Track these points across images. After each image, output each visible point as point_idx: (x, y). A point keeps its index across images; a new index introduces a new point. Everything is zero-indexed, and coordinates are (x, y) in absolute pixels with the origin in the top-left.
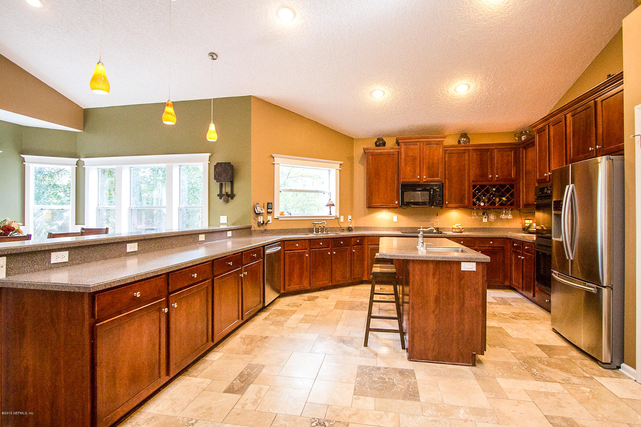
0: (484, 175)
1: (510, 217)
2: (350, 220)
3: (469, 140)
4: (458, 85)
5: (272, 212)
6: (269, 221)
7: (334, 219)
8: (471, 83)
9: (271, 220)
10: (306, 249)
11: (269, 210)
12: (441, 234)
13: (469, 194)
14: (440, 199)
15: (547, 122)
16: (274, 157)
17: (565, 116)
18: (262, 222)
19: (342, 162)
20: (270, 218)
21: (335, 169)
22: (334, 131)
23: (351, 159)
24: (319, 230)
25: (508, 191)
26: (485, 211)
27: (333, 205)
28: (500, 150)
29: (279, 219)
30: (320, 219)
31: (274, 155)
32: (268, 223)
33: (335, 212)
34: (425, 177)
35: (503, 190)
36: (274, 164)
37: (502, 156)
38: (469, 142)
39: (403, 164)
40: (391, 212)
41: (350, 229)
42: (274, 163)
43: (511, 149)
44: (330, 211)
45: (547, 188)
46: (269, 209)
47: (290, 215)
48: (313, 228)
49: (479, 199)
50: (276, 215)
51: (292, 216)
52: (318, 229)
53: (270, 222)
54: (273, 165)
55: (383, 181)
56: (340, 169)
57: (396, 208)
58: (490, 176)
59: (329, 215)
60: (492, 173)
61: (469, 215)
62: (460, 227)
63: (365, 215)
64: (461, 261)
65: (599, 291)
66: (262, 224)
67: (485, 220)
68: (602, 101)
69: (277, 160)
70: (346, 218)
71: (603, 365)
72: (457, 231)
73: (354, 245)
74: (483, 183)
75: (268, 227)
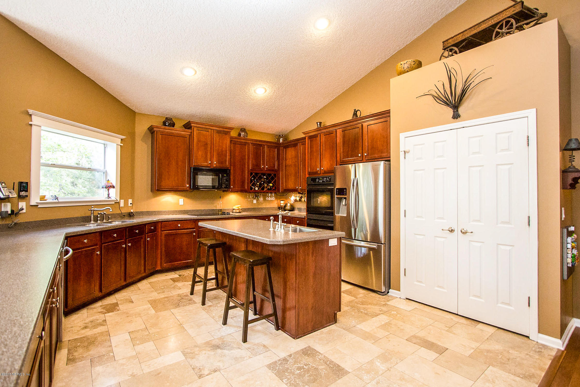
0: (258, 165)
1: (273, 199)
2: (131, 204)
3: (247, 134)
4: (256, 88)
5: (27, 196)
6: (22, 209)
7: (114, 203)
8: (269, 89)
9: (24, 207)
10: (96, 245)
11: (23, 193)
12: (229, 215)
13: (248, 180)
14: (227, 183)
15: (319, 132)
16: (31, 115)
17: (336, 131)
18: (10, 212)
19: (124, 137)
20: (22, 204)
21: (116, 144)
22: (115, 98)
23: (132, 135)
24: (99, 219)
25: (273, 178)
26: (256, 195)
27: (114, 187)
28: (268, 147)
29: (39, 207)
30: (100, 204)
31: (31, 111)
32: (21, 212)
33: (114, 194)
34: (215, 163)
35: (270, 178)
36: (31, 125)
37: (270, 151)
38: (247, 136)
39: (195, 148)
40: (177, 195)
41: (131, 215)
42: (30, 123)
43: (275, 147)
44: (109, 194)
45: (319, 178)
46: (22, 191)
47: (56, 201)
48: (91, 217)
49: (254, 185)
50: (34, 200)
51: (60, 200)
52: (97, 217)
53: (24, 211)
54: (29, 126)
55: (174, 163)
56: (122, 145)
57: (187, 191)
58: (263, 166)
59: (107, 199)
60: (263, 164)
61: (245, 197)
62: (240, 208)
63: (149, 198)
64: (329, 239)
65: (379, 247)
66: (9, 214)
67: (255, 201)
68: (368, 126)
69: (35, 120)
70: (126, 203)
71: (382, 293)
72: (238, 211)
73: (148, 233)
74: (257, 172)
75: (19, 219)
